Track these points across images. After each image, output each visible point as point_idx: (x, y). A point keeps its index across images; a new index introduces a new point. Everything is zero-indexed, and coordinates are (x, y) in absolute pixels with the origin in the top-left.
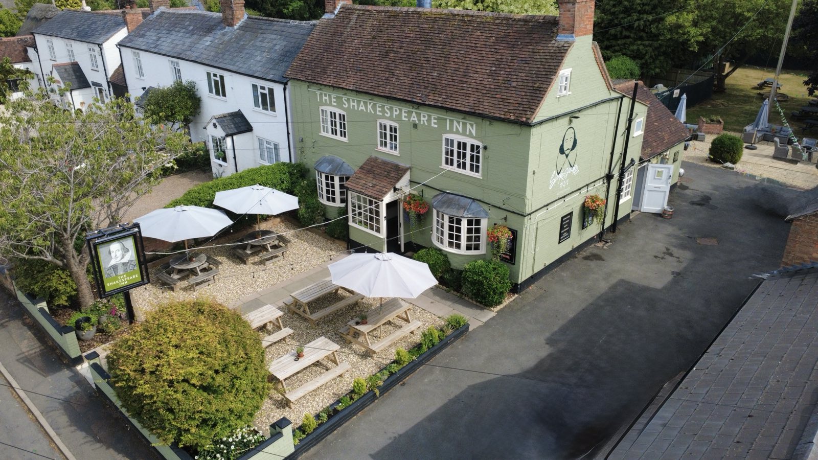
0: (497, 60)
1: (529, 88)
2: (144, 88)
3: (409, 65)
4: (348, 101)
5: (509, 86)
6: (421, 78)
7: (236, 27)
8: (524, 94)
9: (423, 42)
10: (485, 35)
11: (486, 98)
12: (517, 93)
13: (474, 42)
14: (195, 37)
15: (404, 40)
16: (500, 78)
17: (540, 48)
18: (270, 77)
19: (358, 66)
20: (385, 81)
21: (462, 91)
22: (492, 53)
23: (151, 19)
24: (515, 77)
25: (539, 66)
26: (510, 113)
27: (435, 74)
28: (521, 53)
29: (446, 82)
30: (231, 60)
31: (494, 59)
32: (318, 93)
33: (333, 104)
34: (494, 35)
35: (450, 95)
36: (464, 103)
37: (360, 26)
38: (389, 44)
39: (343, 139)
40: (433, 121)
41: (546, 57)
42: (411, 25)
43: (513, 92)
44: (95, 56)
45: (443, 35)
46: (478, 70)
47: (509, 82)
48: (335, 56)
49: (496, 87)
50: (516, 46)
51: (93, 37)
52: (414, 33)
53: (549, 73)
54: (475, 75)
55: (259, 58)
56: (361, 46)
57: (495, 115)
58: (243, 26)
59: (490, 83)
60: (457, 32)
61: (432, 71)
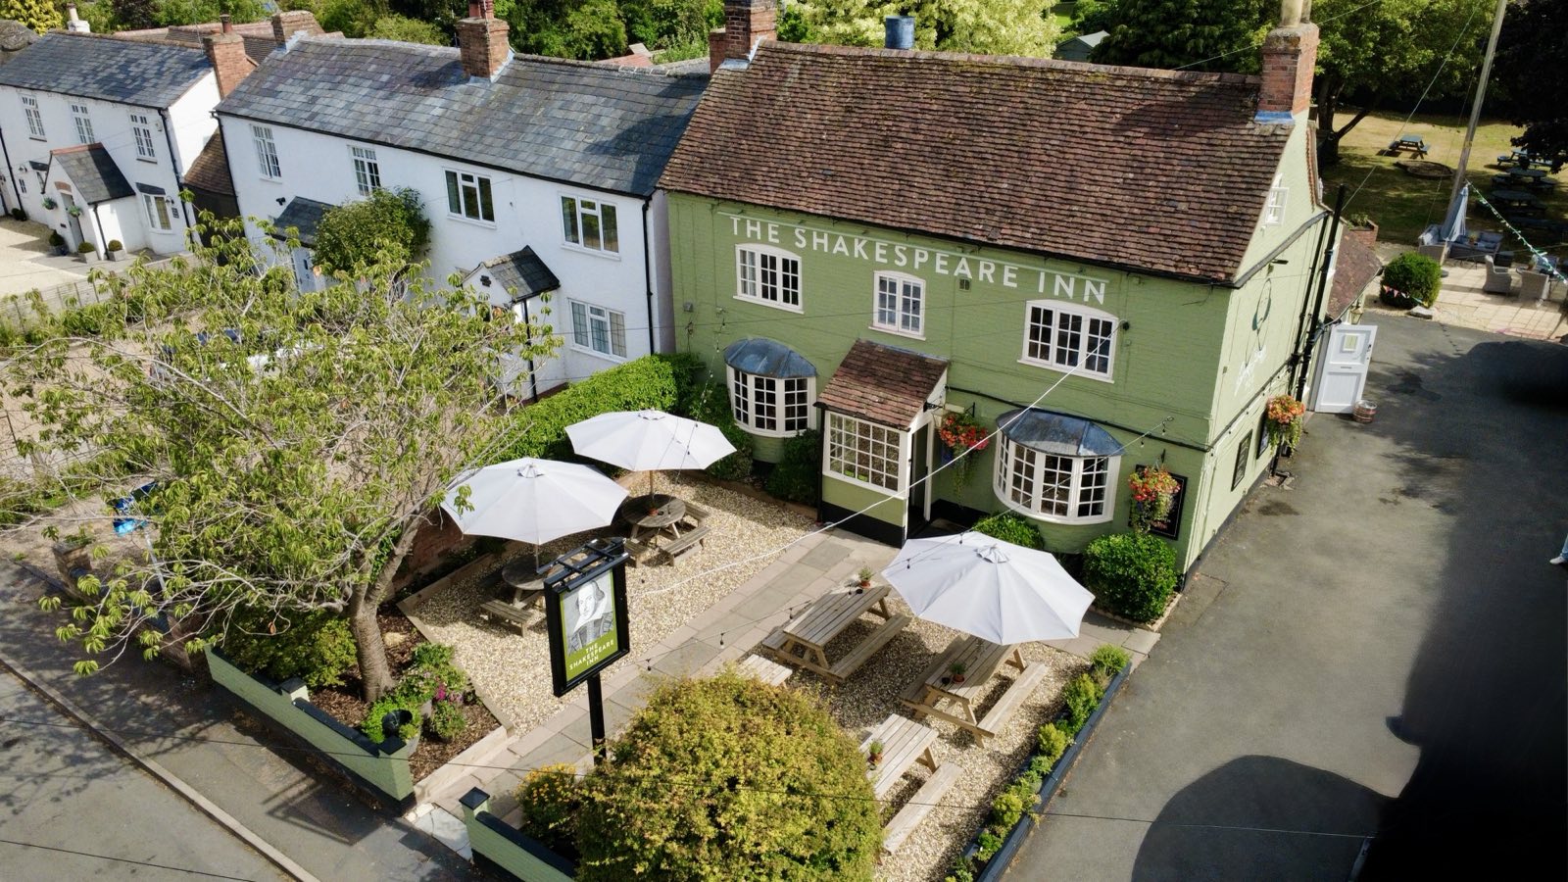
0: (1134, 158)
1: (1218, 214)
2: (281, 201)
3: (941, 167)
4: (808, 236)
5: (1173, 210)
6: (976, 193)
7: (493, 78)
8: (1208, 226)
9: (963, 121)
10: (1098, 108)
11: (1128, 233)
12: (1193, 223)
13: (1077, 122)
14: (399, 98)
15: (919, 116)
16: (1149, 194)
17: (1223, 136)
18: (609, 184)
19: (826, 167)
20: (894, 197)
21: (1071, 219)
22: (1121, 145)
23: (280, 57)
24: (1181, 192)
25: (1229, 172)
26: (1188, 262)
27: (1006, 186)
28: (1183, 145)
29: (1033, 202)
30: (504, 147)
31: (1128, 157)
32: (735, 220)
33: (771, 239)
34: (1118, 110)
35: (1047, 227)
36: (1081, 243)
37: (812, 86)
38: (886, 123)
39: (790, 307)
40: (1007, 275)
41: (1242, 156)
42: (930, 87)
43: (1183, 222)
44: (147, 133)
45: (1005, 109)
46: (1097, 178)
47: (1171, 203)
48: (768, 145)
49: (1144, 212)
50: (1169, 132)
51: (141, 93)
52: (940, 102)
53: (1254, 186)
54: (1093, 188)
55: (568, 145)
56: (822, 127)
57: (1155, 267)
58: (508, 77)
59: (1130, 205)
60: (1035, 102)
61: (995, 179)
